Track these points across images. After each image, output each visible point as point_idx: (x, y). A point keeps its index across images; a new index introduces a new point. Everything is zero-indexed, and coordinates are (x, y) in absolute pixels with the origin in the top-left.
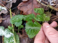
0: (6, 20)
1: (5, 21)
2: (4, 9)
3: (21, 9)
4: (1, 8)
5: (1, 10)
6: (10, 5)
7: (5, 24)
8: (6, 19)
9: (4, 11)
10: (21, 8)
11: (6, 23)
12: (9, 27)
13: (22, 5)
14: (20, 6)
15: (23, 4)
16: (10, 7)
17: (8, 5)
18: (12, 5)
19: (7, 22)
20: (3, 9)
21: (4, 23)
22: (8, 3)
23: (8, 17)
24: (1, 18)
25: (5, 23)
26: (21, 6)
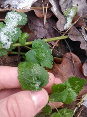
0: (42, 26)
1: (40, 24)
2: (67, 23)
3: (65, 60)
4: (68, 16)
5: (65, 16)
6: (77, 35)
7: (34, 23)
8: (44, 27)
9: (63, 22)
10: (69, 60)
11: (35, 25)
12: (26, 35)
13: (75, 62)
14: (72, 57)
15: (76, 64)
16: (70, 37)
17: (76, 31)
18: (75, 40)
19: (38, 29)
20: (66, 19)
21: (36, 22)
22: (80, 31)
23: (48, 30)
24: (48, 15)
25: (37, 25)
26: (72, 60)
